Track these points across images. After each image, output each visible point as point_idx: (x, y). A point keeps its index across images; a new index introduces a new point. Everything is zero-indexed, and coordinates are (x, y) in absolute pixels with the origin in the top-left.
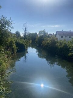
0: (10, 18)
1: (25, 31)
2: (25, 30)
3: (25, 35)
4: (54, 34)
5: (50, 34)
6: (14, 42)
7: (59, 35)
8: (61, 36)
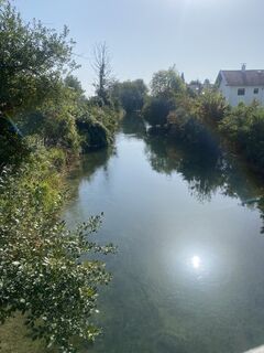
0: (66, 28)
1: (101, 77)
2: (102, 72)
3: (101, 92)
4: (207, 81)
5: (193, 83)
6: (72, 118)
7: (231, 84)
8: (236, 90)
